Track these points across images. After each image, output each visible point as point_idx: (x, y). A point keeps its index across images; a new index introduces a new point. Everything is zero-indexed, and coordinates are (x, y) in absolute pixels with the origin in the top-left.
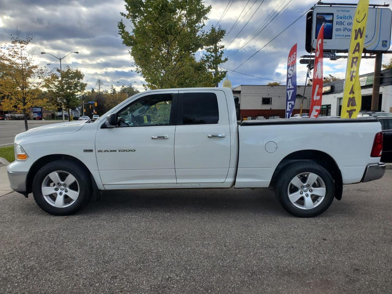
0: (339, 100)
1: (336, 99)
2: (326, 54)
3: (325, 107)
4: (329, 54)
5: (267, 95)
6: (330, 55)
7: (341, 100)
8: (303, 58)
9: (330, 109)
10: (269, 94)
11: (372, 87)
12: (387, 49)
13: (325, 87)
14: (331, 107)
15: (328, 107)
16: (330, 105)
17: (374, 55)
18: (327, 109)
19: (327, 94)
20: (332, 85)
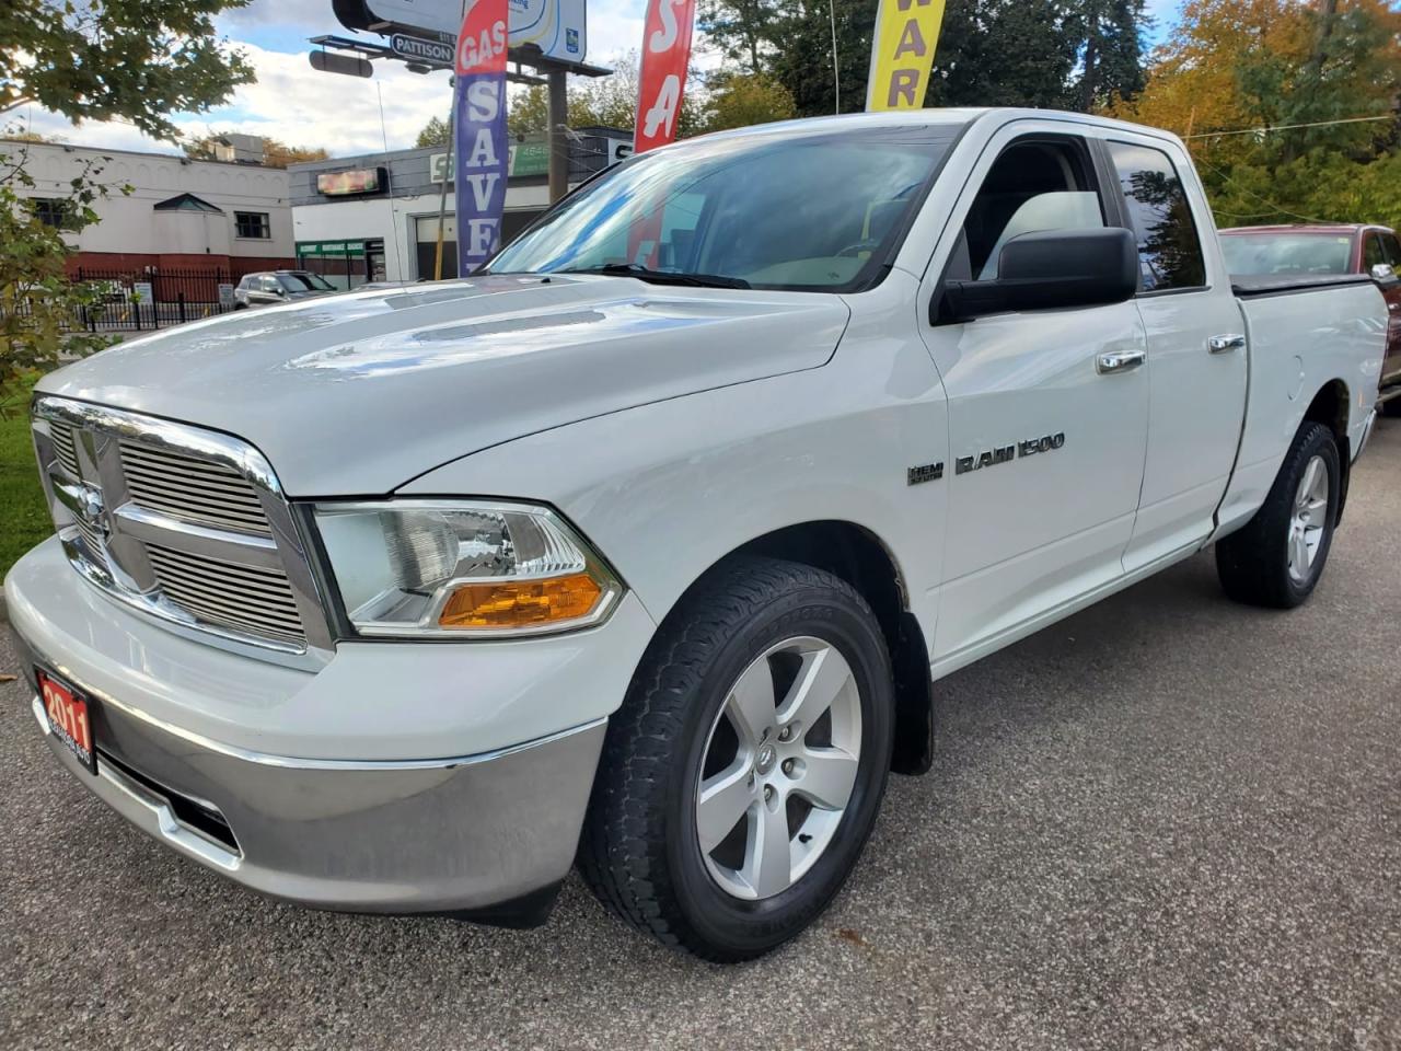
0: (412, 221)
1: (404, 217)
2: (426, 44)
3: (360, 246)
4: (433, 45)
5: (52, 186)
6: (437, 52)
7: (419, 222)
8: (319, 48)
9: (382, 253)
10: (58, 185)
11: (547, 184)
12: (578, 61)
13: (352, 173)
14: (382, 248)
15: (373, 247)
16: (381, 241)
17: (545, 77)
18: (369, 256)
19: (361, 199)
20: (381, 166)
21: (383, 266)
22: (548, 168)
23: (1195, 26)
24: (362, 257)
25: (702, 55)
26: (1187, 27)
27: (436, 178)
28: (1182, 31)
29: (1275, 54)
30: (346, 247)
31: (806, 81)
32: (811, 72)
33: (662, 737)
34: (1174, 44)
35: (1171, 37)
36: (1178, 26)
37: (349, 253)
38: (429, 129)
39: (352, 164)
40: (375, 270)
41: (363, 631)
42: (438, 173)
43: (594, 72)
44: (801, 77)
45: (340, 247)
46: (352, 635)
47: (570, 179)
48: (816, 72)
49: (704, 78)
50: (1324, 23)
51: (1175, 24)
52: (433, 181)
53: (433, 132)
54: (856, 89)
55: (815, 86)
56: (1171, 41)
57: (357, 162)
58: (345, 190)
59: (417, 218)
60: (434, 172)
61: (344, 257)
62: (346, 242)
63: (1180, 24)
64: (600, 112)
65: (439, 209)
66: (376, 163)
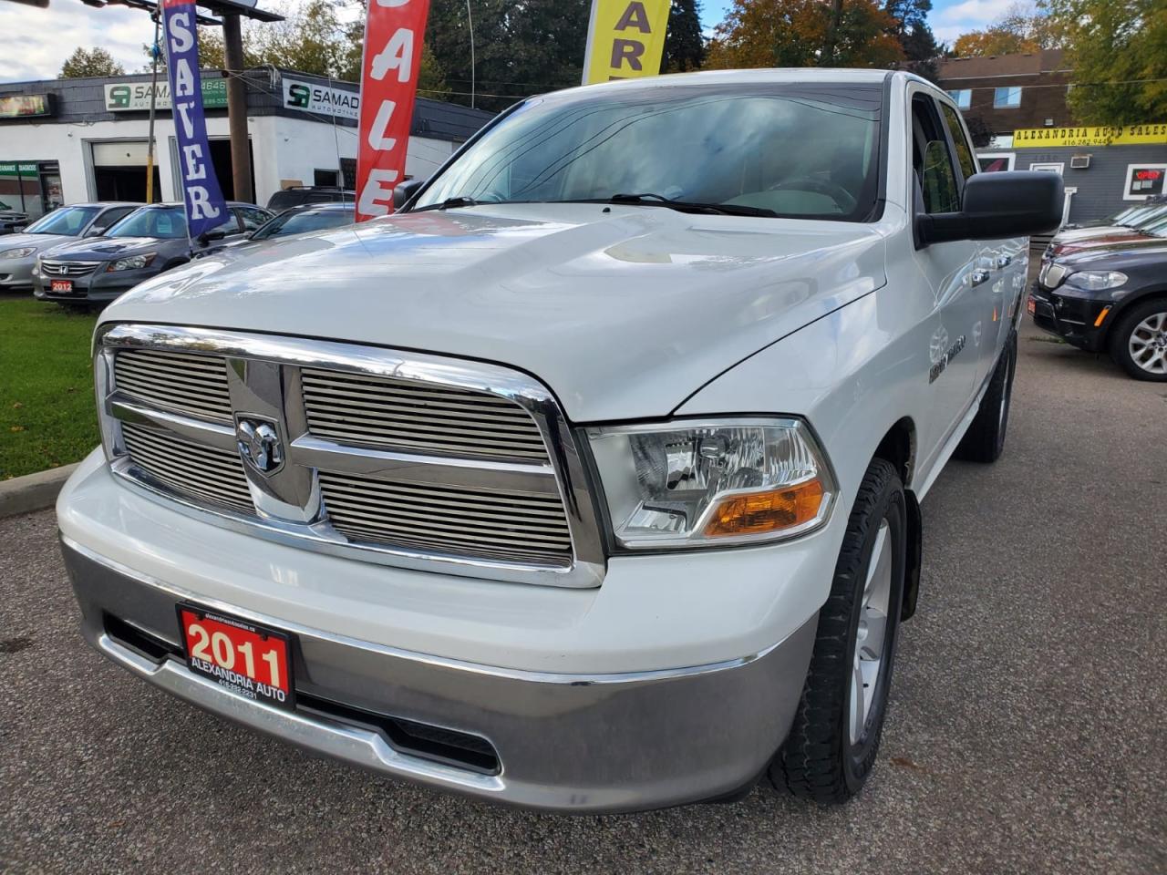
0: (88, 147)
1: (79, 142)
3: (33, 168)
7: (95, 147)
9: (58, 175)
11: (226, 116)
12: (252, 6)
13: (20, 98)
14: (58, 170)
15: (48, 170)
16: (56, 163)
17: (219, 18)
18: (43, 177)
19: (31, 123)
20: (51, 92)
21: (59, 187)
22: (227, 101)
23: (742, 12)
24: (36, 179)
25: (342, 8)
26: (738, 12)
27: (111, 106)
28: (733, 16)
29: (801, 38)
30: (17, 168)
31: (441, 36)
32: (444, 29)
33: (840, 618)
34: (729, 25)
35: (726, 19)
36: (732, 11)
37: (20, 174)
38: (75, 59)
39: (20, 89)
40: (51, 191)
41: (628, 545)
42: (113, 101)
43: (266, 17)
44: (436, 34)
45: (11, 168)
46: (622, 551)
47: (249, 113)
48: (448, 30)
49: (345, 29)
50: (834, 16)
51: (729, 10)
52: (108, 109)
53: (80, 62)
54: (483, 46)
55: (448, 41)
56: (726, 22)
57: (25, 87)
58: (14, 112)
59: (93, 144)
60: (109, 101)
61: (17, 178)
62: (17, 163)
63: (733, 10)
64: (260, 53)
65: (147, 134)
66: (45, 89)
